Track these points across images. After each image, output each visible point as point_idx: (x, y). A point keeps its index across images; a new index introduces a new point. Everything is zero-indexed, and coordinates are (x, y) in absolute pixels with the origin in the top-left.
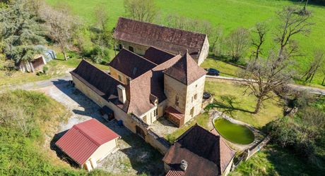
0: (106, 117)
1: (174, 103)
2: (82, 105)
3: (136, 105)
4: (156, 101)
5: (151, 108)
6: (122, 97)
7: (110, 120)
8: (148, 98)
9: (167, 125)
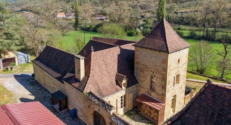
0: (57, 106)
1: (148, 87)
2: (33, 93)
3: (97, 84)
4: (124, 81)
5: (117, 91)
6: (79, 71)
7: (61, 109)
8: (114, 78)
9: (139, 121)
